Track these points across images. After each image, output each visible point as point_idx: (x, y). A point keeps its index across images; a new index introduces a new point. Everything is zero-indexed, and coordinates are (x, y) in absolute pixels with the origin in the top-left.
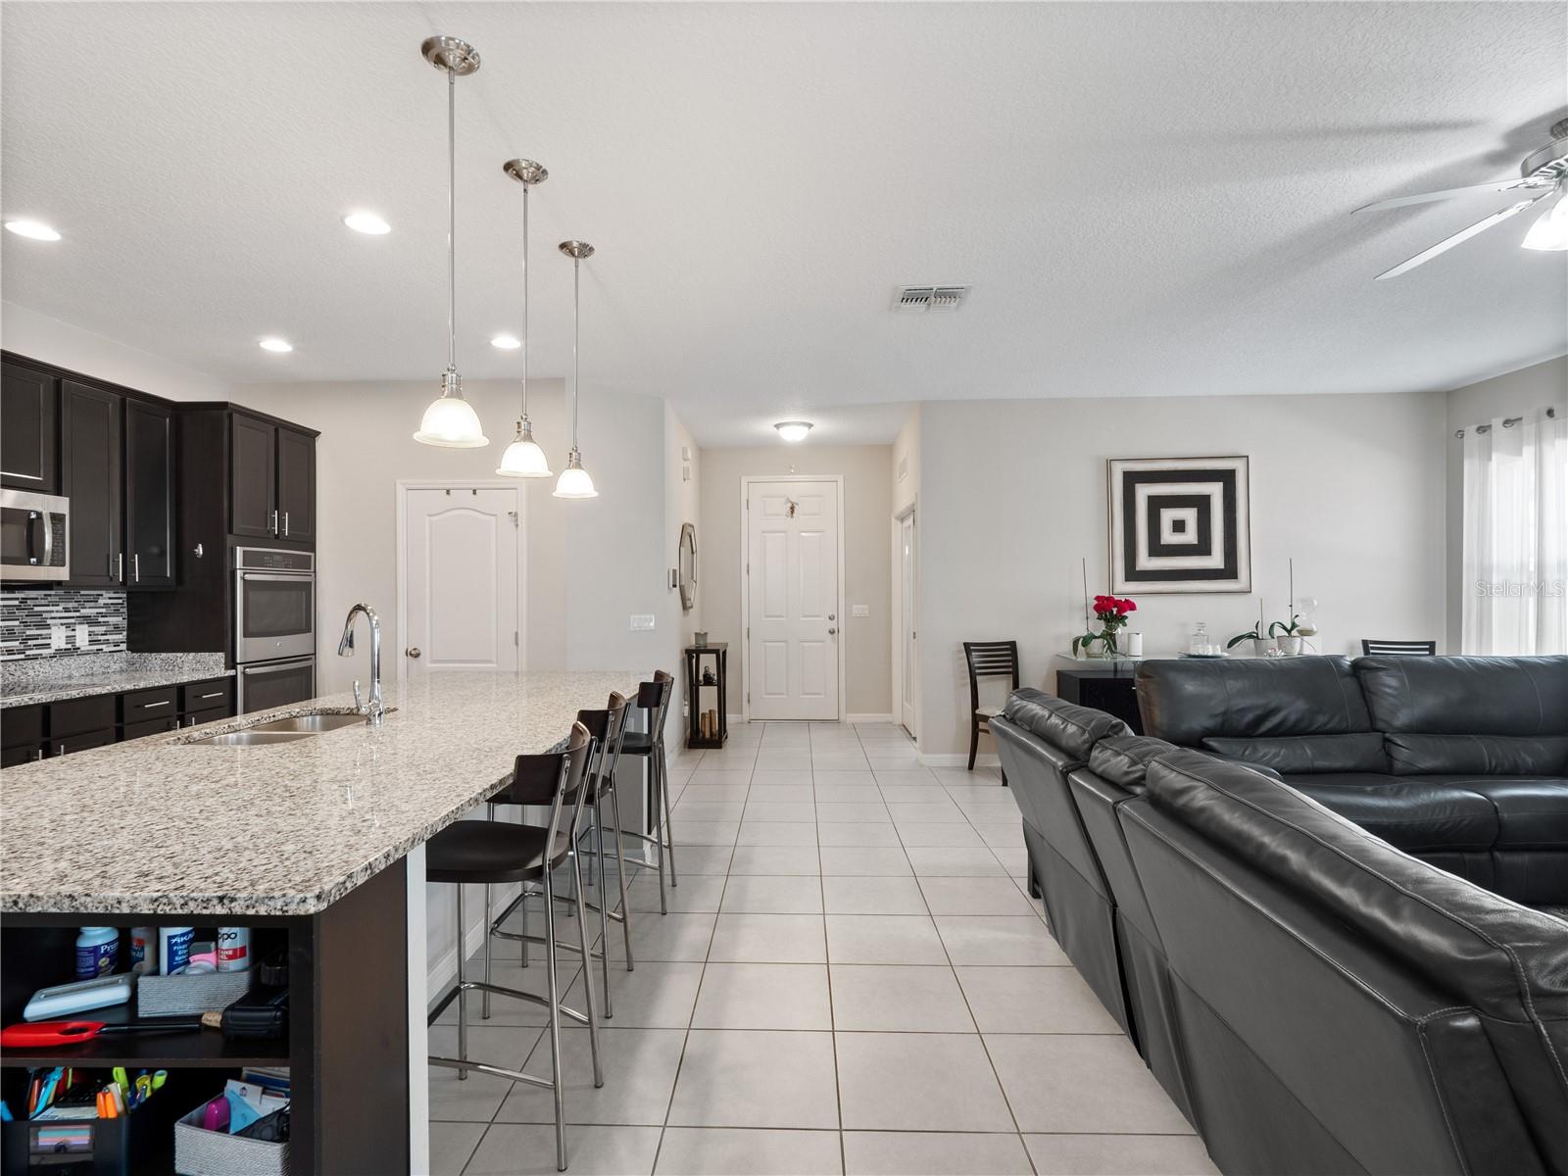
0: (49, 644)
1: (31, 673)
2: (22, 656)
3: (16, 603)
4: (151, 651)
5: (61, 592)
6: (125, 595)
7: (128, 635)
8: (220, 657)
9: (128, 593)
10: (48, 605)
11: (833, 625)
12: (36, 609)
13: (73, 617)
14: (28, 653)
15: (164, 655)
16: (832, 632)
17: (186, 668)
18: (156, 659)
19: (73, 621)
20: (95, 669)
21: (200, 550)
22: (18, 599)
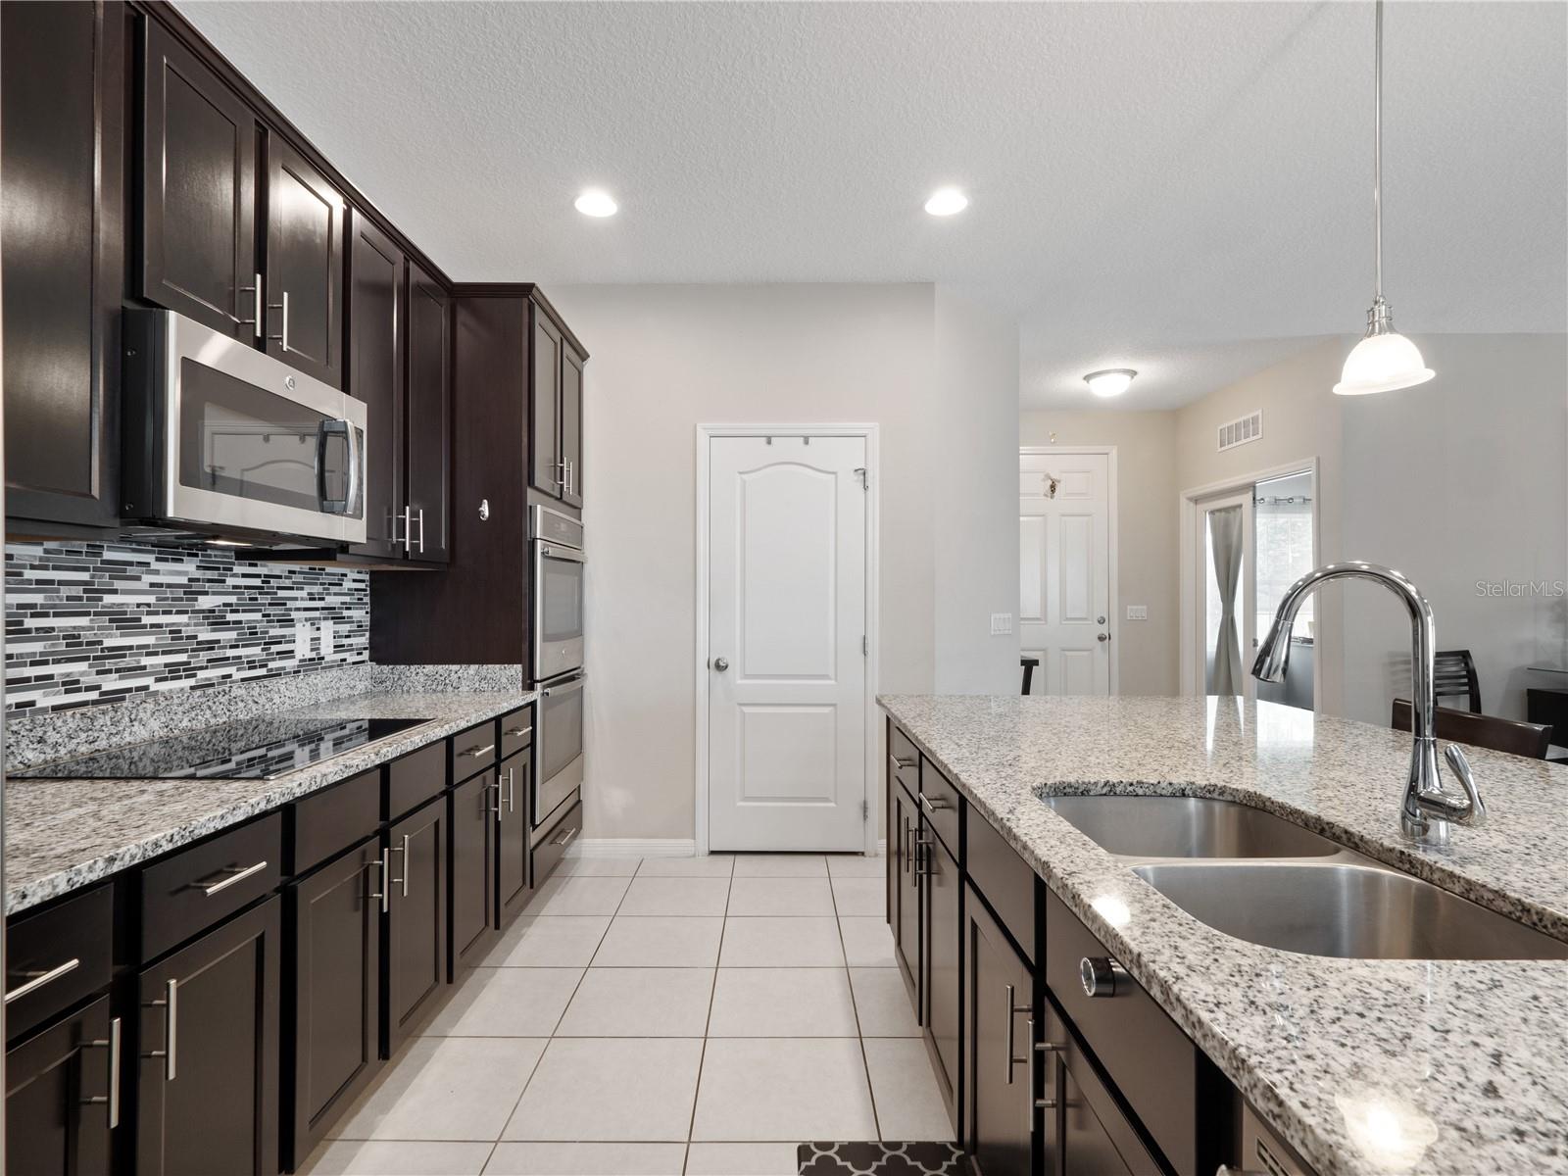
0: (292, 652)
1: (277, 700)
2: (263, 672)
3: (257, 582)
4: (409, 662)
5: (305, 566)
6: (367, 577)
7: (370, 638)
8: (516, 670)
9: (372, 573)
10: (292, 588)
11: (1103, 630)
12: (281, 594)
13: (317, 609)
14: (271, 665)
15: (429, 668)
16: (1101, 639)
17: (464, 689)
18: (419, 675)
19: (317, 614)
20: (341, 691)
21: (485, 509)
22: (258, 576)
